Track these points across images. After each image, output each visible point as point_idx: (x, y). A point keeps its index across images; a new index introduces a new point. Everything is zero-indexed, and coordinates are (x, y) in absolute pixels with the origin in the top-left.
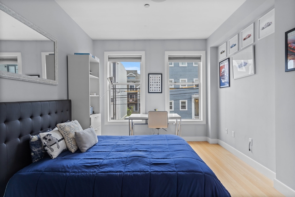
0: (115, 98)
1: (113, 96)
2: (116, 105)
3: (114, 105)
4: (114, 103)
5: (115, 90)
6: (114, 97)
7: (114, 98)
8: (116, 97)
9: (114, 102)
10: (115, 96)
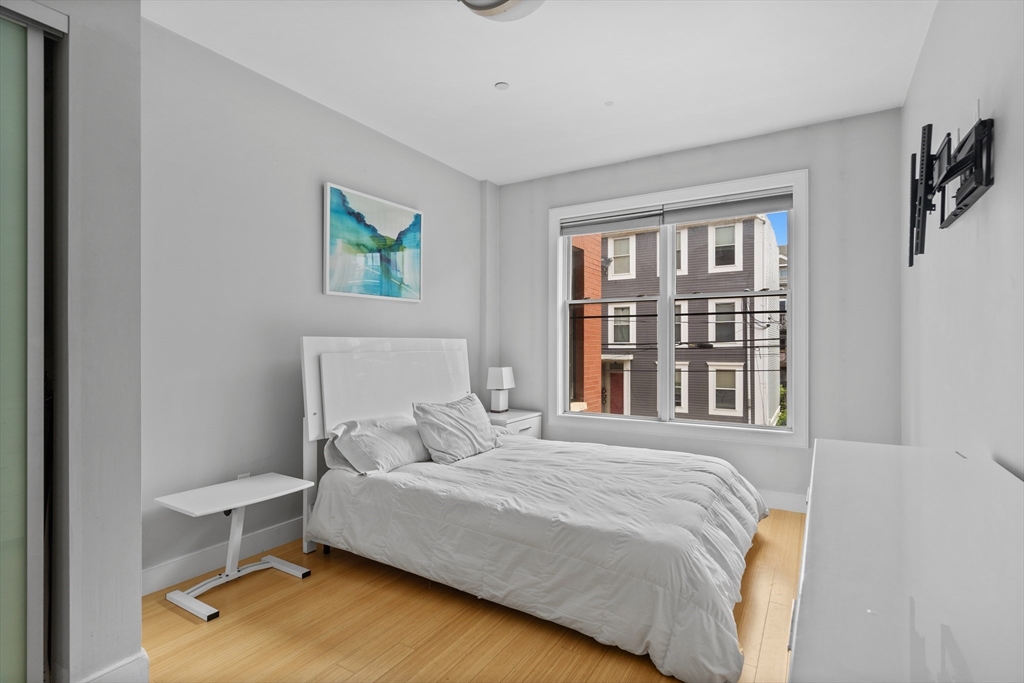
0: (753, 347)
1: (745, 341)
2: (753, 371)
3: (745, 371)
4: (745, 366)
5: (752, 318)
6: (745, 344)
7: (745, 347)
8: (756, 343)
9: (746, 361)
10: (752, 340)
